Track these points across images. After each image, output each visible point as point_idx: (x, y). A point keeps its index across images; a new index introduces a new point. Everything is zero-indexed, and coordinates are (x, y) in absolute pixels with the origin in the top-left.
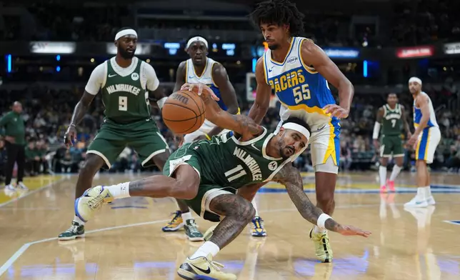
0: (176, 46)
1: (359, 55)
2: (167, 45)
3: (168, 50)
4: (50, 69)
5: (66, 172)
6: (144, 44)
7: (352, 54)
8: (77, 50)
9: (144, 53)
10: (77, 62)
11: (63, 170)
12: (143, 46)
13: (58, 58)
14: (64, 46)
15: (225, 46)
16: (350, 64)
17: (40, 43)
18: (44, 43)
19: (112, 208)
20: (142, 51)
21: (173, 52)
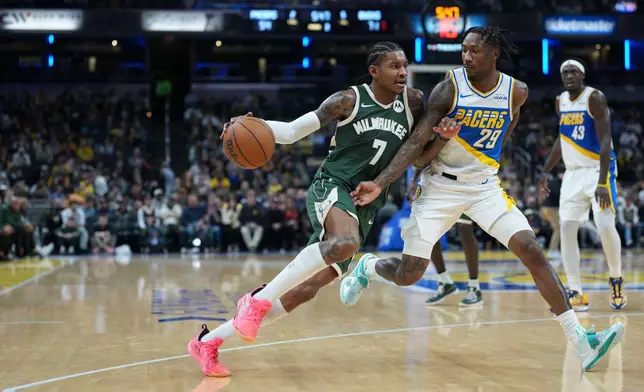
0: (272, 15)
1: (616, 29)
2: (255, 14)
3: (256, 22)
4: (36, 61)
5: (67, 253)
6: (210, 12)
7: (602, 27)
8: (87, 24)
9: (211, 28)
10: (86, 47)
11: (63, 249)
12: (209, 17)
13: (51, 39)
14: (62, 16)
15: (363, 15)
16: (598, 47)
17: (17, 12)
18: (25, 12)
19: (160, 321)
20: (208, 24)
21: (264, 26)
